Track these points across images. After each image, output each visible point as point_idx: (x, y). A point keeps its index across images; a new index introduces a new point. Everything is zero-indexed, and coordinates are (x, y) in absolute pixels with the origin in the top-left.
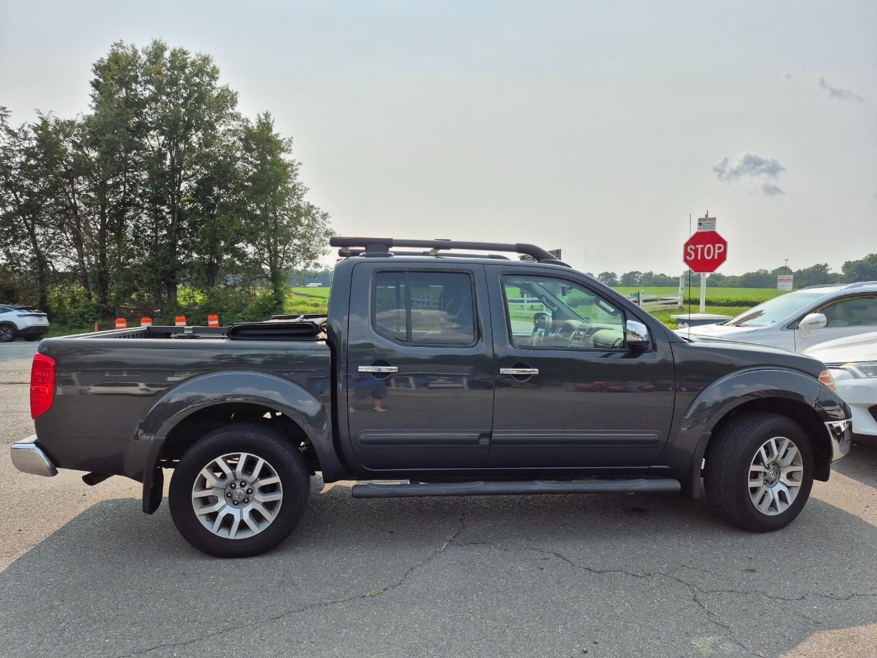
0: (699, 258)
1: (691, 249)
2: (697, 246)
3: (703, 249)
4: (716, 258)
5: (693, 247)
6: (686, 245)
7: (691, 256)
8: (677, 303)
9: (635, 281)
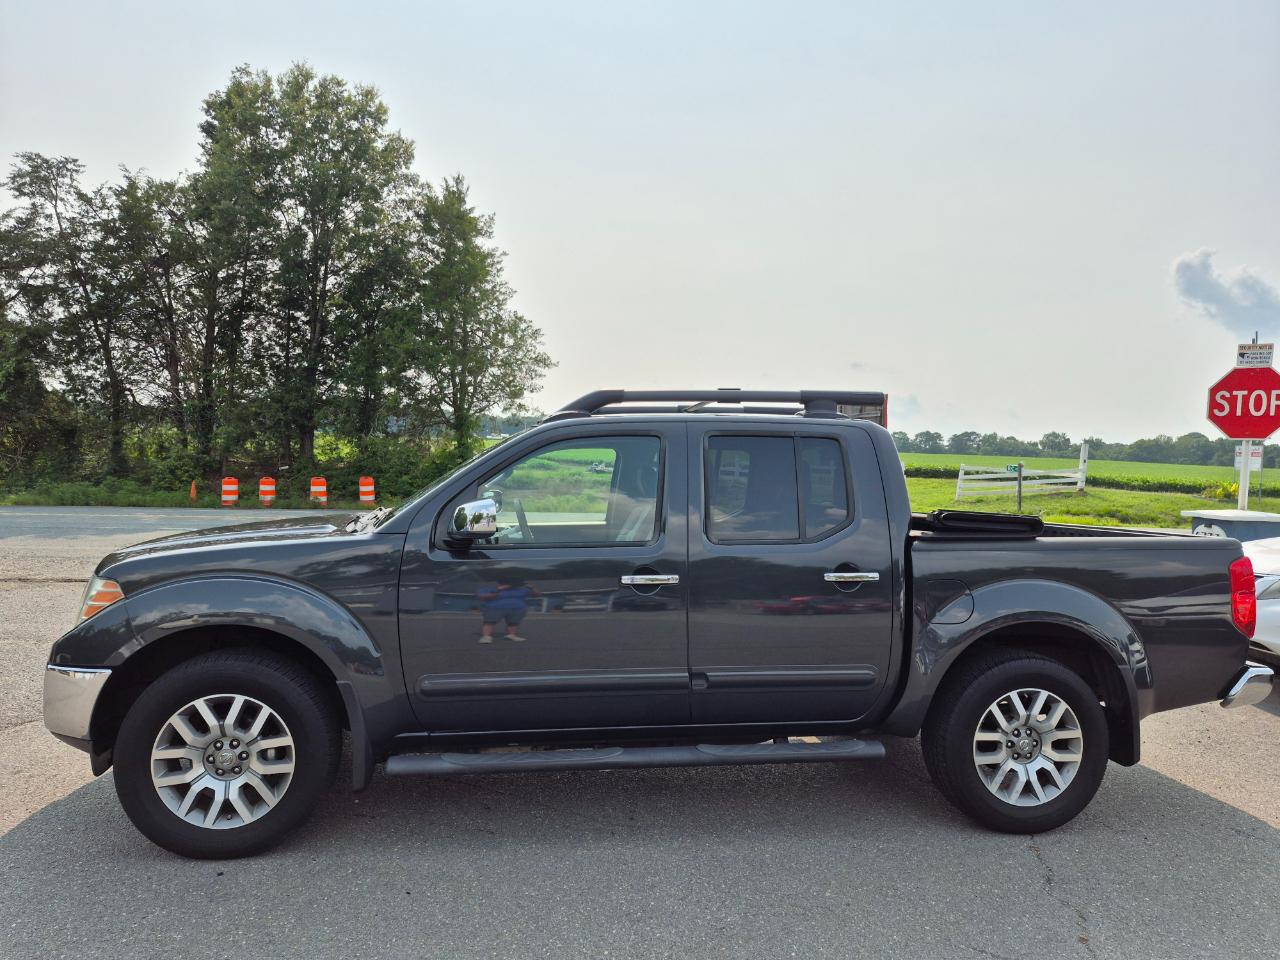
0: (1239, 413)
1: (1223, 397)
2: (1235, 393)
3: (1246, 399)
4: (1272, 413)
5: (1228, 395)
6: (1214, 391)
7: (1222, 408)
8: (1075, 484)
9: (970, 447)
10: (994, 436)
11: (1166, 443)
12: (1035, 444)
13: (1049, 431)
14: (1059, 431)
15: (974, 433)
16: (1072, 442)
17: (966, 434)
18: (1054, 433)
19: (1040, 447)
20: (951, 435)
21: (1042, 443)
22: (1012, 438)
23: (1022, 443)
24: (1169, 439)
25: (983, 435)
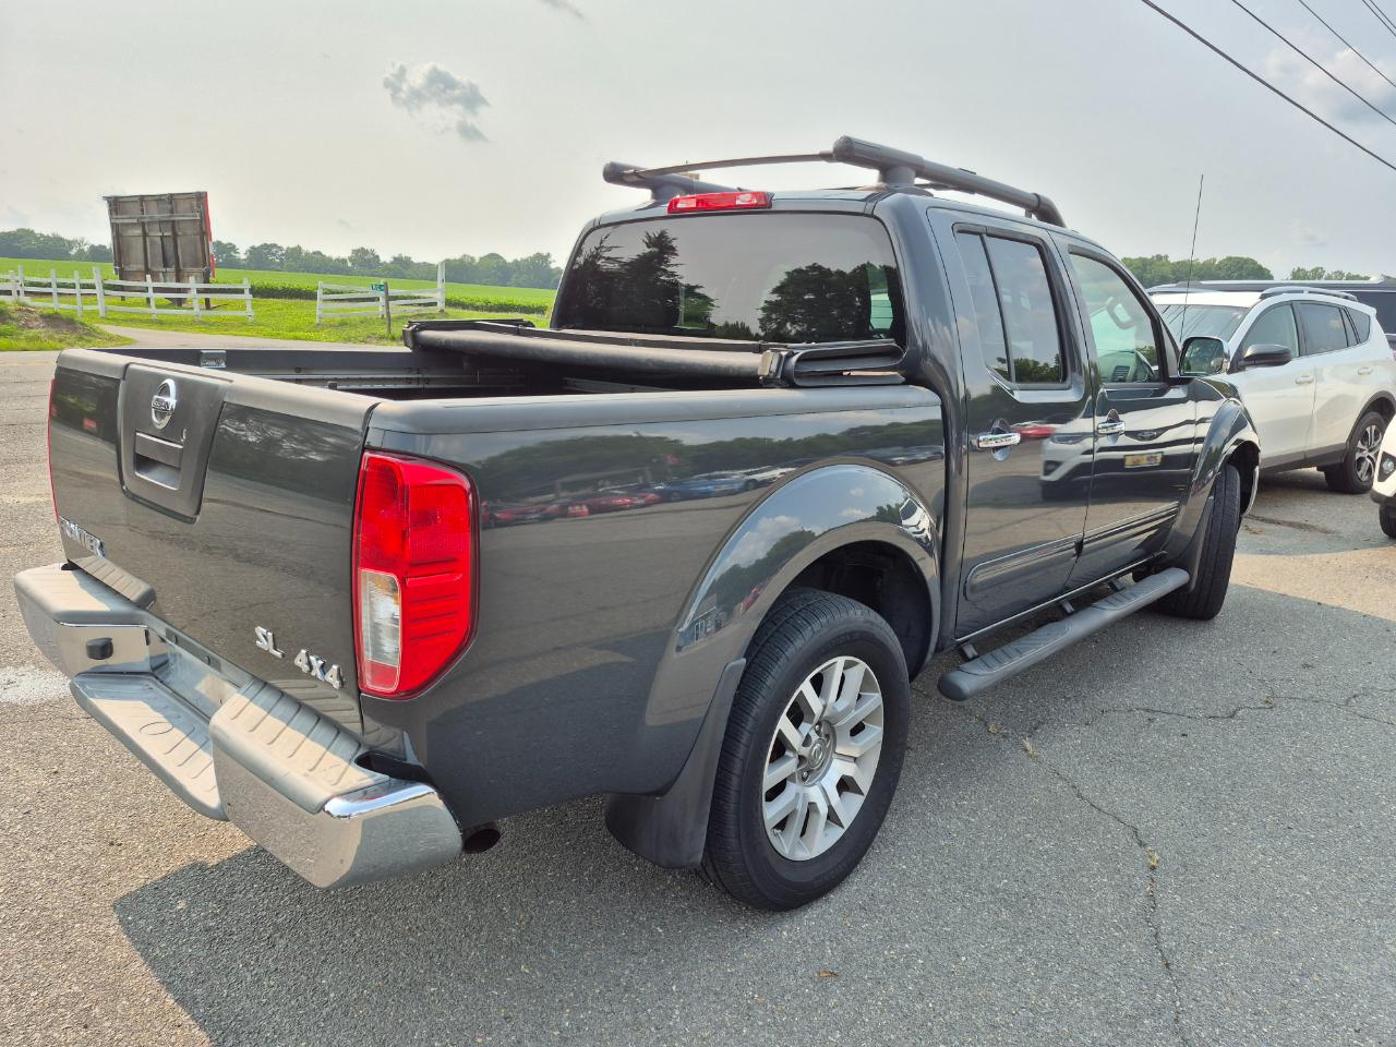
8: (435, 304)
9: (272, 262)
10: (298, 249)
11: (470, 263)
12: (344, 261)
13: (357, 247)
14: (368, 247)
15: (275, 246)
16: (382, 259)
17: (266, 246)
18: (363, 249)
19: (350, 264)
20: (247, 247)
21: (350, 259)
22: (319, 253)
23: (330, 259)
24: (473, 259)
25: (285, 247)
